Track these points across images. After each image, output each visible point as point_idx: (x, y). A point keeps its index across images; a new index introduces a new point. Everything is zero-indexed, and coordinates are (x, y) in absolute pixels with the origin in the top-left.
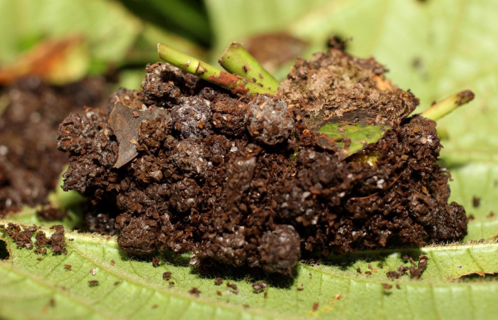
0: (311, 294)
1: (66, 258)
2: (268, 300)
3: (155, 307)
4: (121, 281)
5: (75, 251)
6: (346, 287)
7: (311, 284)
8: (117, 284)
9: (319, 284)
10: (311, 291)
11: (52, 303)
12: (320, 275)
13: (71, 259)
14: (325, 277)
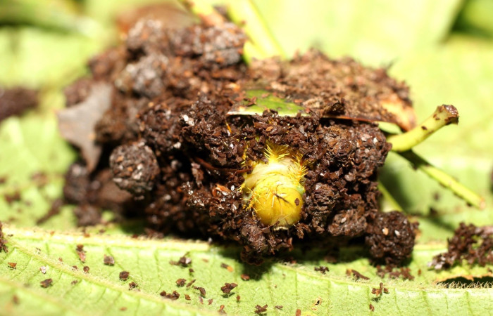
0: (287, 297)
1: (7, 255)
2: (241, 304)
3: (123, 309)
4: (79, 280)
5: (17, 248)
6: (326, 289)
7: (285, 285)
8: (75, 282)
9: (294, 285)
10: (287, 293)
11: (16, 300)
12: (294, 276)
13: (13, 256)
14: (301, 278)
